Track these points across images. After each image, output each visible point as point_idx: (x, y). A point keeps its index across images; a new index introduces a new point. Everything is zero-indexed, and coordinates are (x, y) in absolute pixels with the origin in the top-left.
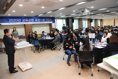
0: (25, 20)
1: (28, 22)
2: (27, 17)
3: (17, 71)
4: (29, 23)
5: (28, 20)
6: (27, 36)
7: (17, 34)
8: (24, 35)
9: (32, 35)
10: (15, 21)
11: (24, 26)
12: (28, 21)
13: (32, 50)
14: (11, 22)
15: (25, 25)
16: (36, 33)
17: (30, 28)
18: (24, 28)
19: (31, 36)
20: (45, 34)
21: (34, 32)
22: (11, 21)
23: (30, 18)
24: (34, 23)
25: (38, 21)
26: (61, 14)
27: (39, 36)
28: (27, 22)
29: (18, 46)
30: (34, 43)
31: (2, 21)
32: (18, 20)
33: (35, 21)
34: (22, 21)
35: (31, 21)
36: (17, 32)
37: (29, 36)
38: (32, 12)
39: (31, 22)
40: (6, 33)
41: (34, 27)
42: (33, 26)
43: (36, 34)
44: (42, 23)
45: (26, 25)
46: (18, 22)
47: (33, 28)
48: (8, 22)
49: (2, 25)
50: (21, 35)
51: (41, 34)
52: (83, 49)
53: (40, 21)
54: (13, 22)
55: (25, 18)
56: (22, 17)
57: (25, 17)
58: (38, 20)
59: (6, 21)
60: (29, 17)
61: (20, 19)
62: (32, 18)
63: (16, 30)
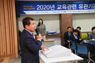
0: (62, 6)
1: (67, 9)
2: (65, 1)
4: (68, 12)
5: (67, 6)
6: (63, 34)
8: (59, 32)
9: (72, 33)
10: (46, 8)
11: (59, 17)
12: (67, 8)
14: (40, 10)
15: (60, 15)
17: (70, 20)
18: (58, 21)
19: (70, 34)
22: (39, 8)
23: (70, 4)
24: (76, 12)
25: (83, 9)
27: (83, 35)
28: (65, 9)
30: (77, 49)
31: (28, 8)
32: (50, 7)
33: (78, 8)
34: (56, 9)
35: (72, 8)
36: (45, 26)
37: (66, 33)
39: (72, 9)
41: (75, 19)
42: (74, 17)
43: (79, 32)
45: (62, 16)
46: (50, 10)
47: (73, 21)
50: (54, 32)
51: (88, 33)
53: (88, 9)
54: (43, 10)
55: (62, 3)
56: (57, 2)
57: (62, 1)
58: (83, 6)
59: (32, 8)
60: (69, 1)
61: (54, 6)
62: (74, 2)
63: (42, 23)
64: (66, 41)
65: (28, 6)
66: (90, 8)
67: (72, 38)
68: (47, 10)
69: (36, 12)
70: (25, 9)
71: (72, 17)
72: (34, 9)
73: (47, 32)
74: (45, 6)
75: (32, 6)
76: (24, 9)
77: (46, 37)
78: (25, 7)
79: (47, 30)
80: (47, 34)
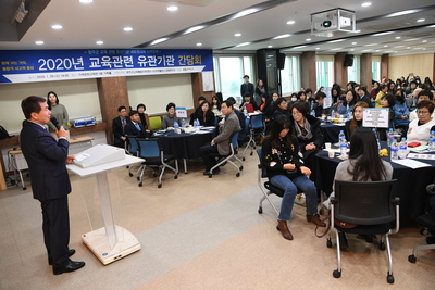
0: (101, 60)
1: (113, 68)
2: (108, 50)
3: (82, 265)
4: (115, 73)
5: (112, 60)
6: (111, 122)
7: (64, 116)
8: (99, 119)
9: (128, 119)
10: (62, 66)
11: (96, 84)
12: (113, 65)
13: (131, 175)
14: (48, 71)
15: (99, 80)
16: (141, 109)
17: (121, 91)
18: (96, 94)
19: (124, 123)
20: (179, 115)
21: (134, 108)
22: (45, 66)
23: (118, 55)
24: (134, 72)
25: (147, 66)
26: (238, 35)
27: (153, 122)
28: (108, 68)
29: (83, 165)
30: (139, 150)
31: (14, 66)
32: (72, 62)
33: (136, 66)
34: (87, 67)
35: (124, 64)
37: (117, 121)
38: (128, 29)
39: (124, 67)
40: (32, 114)
41: (133, 89)
42: (128, 83)
43: (142, 116)
44: (165, 71)
45: (104, 82)
46: (73, 69)
47: (130, 93)
48: (37, 71)
49: (14, 81)
50: (90, 119)
51: (161, 116)
52: (355, 174)
53: (158, 66)
54: (55, 70)
55: (101, 53)
56: (87, 50)
57: (100, 50)
58: (147, 60)
59: (26, 66)
60: (116, 50)
61: (81, 60)
62: (128, 52)
63: (57, 101)
64: (117, 137)
65: (13, 63)
66: (162, 65)
67: (131, 129)
68: (65, 70)
69: (39, 77)
70: (8, 69)
71: (126, 84)
72: (32, 68)
73: (72, 123)
74: (59, 62)
75: (24, 63)
76: (4, 69)
77: (71, 134)
78: (6, 66)
79: (70, 118)
80: (72, 126)
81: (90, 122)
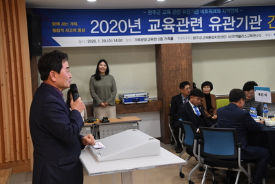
0: (162, 23)
1: (176, 32)
2: (171, 9)
4: (178, 39)
5: (176, 22)
6: (167, 101)
7: (113, 89)
8: (153, 95)
10: (117, 29)
11: (153, 53)
12: (176, 29)
13: (182, 175)
14: (101, 34)
15: (158, 47)
16: (207, 89)
17: (184, 62)
18: (153, 65)
21: (199, 86)
23: (184, 16)
24: (203, 38)
25: (222, 30)
28: (169, 32)
31: (65, 28)
32: (128, 24)
33: (207, 29)
35: (190, 28)
39: (191, 32)
41: (200, 60)
42: (195, 52)
45: (163, 50)
47: (195, 66)
48: (88, 34)
49: (63, 45)
50: (139, 95)
53: (236, 30)
54: (108, 34)
55: (162, 13)
56: (146, 10)
57: (162, 10)
58: (222, 21)
60: (181, 9)
61: (138, 22)
62: (197, 12)
65: (64, 24)
66: (242, 29)
68: (120, 34)
70: (58, 31)
71: (190, 54)
72: (84, 30)
73: (121, 97)
74: (114, 23)
75: (76, 24)
76: (54, 30)
77: (118, 112)
78: (56, 27)
79: (119, 92)
80: (121, 102)
81: (142, 99)
